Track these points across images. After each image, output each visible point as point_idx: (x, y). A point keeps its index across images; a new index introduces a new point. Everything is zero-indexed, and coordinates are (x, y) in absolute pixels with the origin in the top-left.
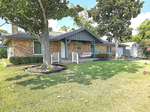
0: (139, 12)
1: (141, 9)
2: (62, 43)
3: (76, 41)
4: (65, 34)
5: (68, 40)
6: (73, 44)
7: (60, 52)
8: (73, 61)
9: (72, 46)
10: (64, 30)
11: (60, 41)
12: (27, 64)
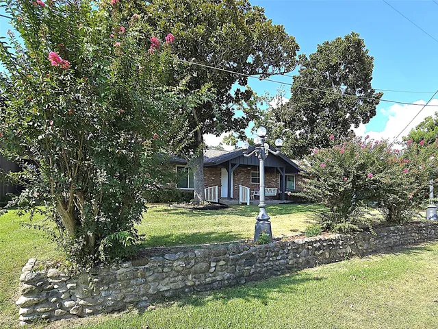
0: (373, 113)
1: (377, 106)
2: (224, 170)
3: (249, 166)
4: (230, 154)
5: (233, 165)
6: (243, 171)
7: (220, 186)
8: (241, 201)
9: (242, 176)
10: (230, 144)
11: (220, 166)
12: (166, 202)
